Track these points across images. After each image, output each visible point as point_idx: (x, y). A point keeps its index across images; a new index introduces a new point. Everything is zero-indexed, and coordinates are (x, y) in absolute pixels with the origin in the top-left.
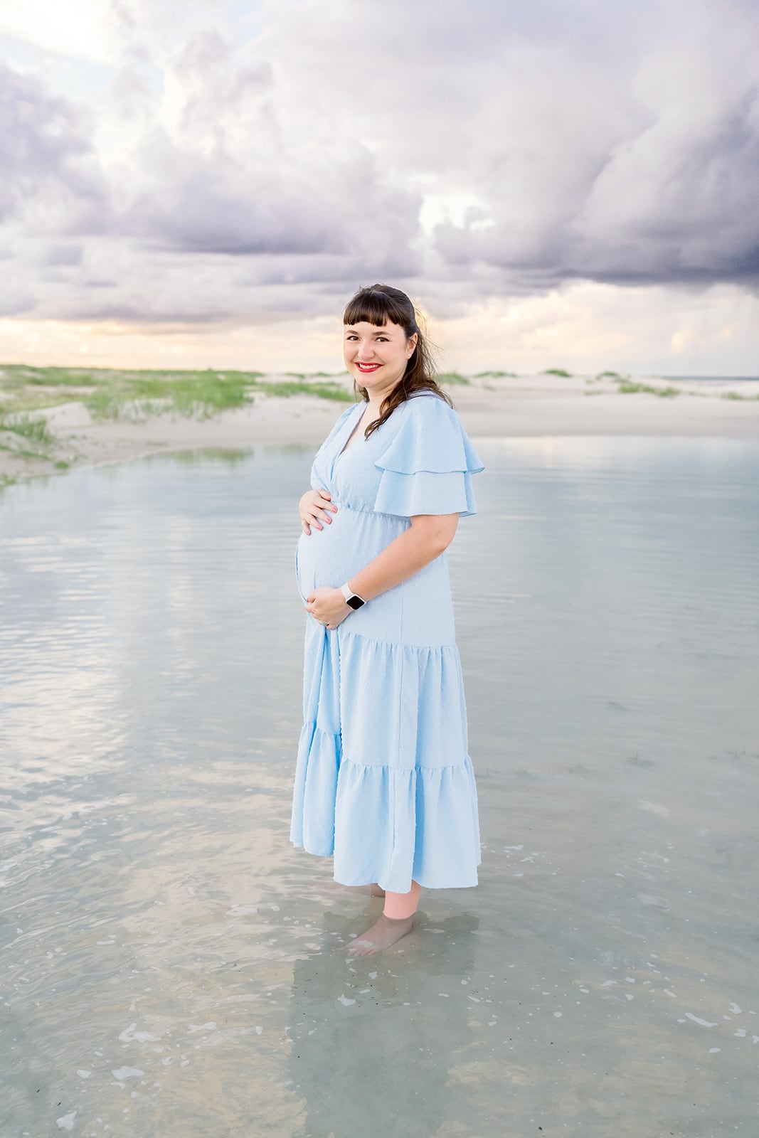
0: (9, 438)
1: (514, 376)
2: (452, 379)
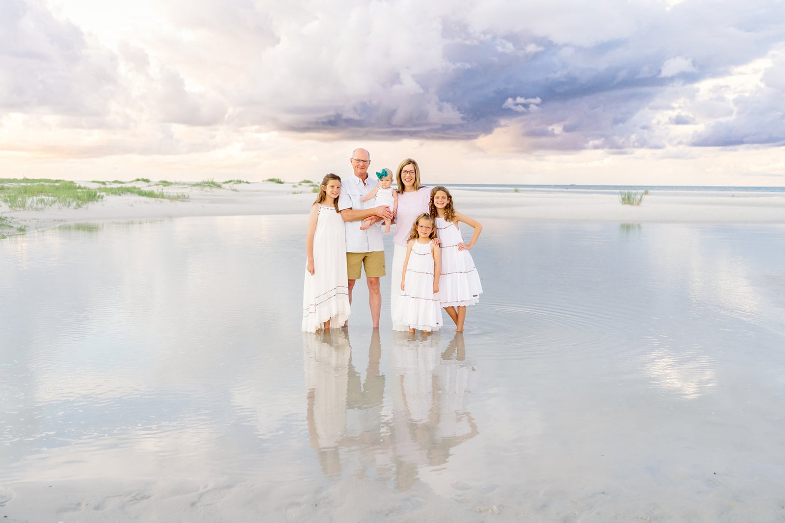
1: (247, 183)
2: (211, 185)
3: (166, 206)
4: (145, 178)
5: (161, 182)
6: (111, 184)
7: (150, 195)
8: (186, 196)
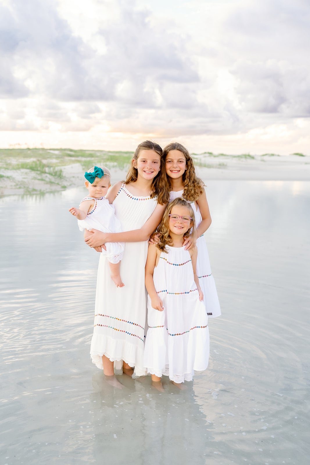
0: (46, 176)
1: (278, 156)
8: (226, 164)
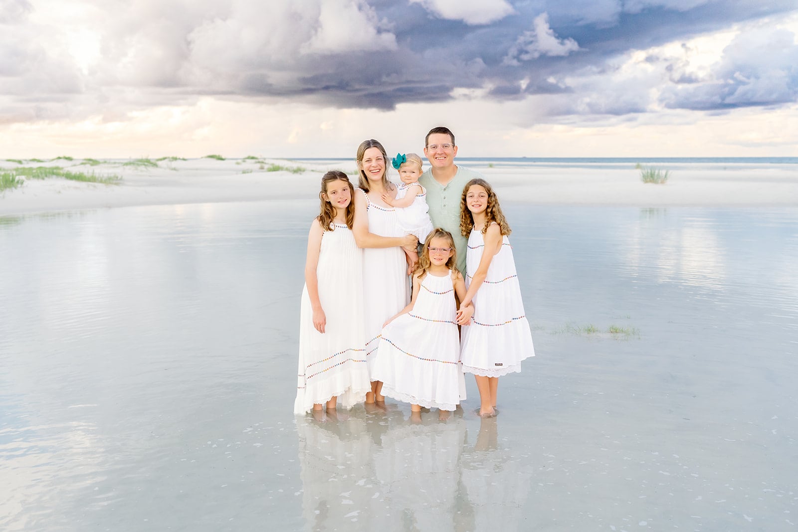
2: (146, 163)
3: (101, 192)
4: (67, 156)
5: (85, 160)
6: (28, 163)
7: (79, 178)
8: (119, 177)
